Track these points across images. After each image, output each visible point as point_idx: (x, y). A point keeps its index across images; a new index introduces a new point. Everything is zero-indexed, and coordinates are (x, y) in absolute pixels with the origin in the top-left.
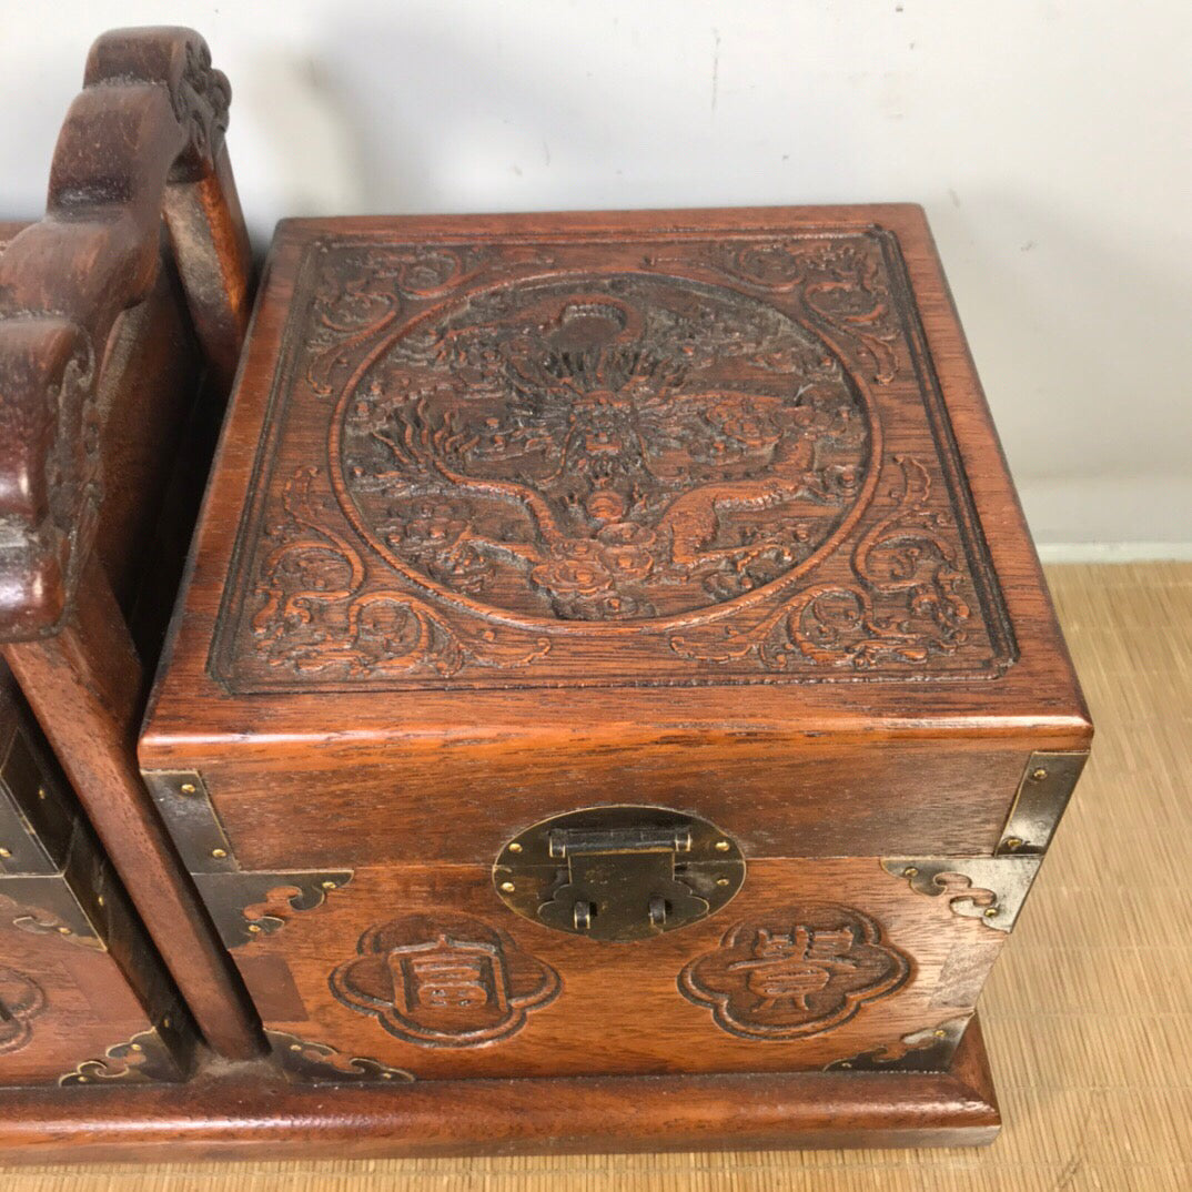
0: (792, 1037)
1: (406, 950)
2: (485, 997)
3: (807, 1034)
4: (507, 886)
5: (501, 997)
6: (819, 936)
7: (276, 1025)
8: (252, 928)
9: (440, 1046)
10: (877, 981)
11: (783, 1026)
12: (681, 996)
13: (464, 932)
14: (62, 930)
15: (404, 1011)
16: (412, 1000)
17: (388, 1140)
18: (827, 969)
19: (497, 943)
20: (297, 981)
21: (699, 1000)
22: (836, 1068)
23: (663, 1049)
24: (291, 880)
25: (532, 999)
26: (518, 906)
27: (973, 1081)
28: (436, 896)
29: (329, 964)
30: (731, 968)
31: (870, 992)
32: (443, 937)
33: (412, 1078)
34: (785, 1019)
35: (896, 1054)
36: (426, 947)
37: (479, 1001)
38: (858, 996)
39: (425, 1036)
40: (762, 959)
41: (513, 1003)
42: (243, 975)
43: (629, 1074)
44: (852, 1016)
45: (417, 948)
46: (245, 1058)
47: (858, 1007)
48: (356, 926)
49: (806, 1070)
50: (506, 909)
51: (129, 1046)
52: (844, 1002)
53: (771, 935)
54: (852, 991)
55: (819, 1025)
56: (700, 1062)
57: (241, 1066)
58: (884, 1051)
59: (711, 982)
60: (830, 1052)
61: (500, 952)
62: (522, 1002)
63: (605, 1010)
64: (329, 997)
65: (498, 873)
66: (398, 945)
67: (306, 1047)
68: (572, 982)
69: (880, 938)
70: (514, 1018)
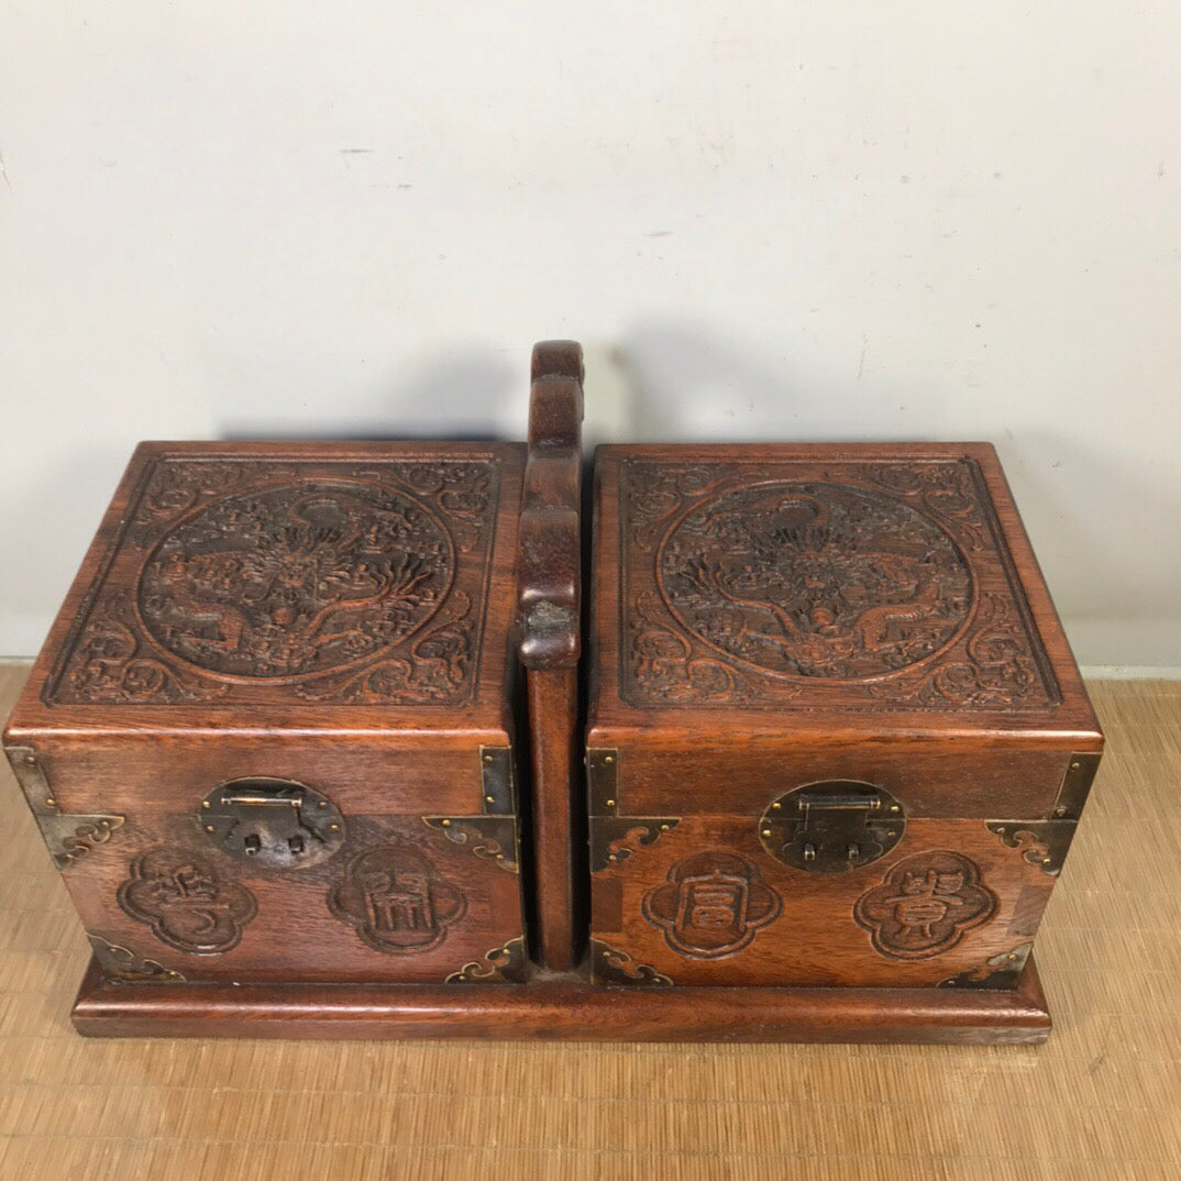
0: (918, 958)
1: (693, 879)
2: (732, 918)
3: (928, 956)
4: (767, 832)
5: (743, 917)
6: (944, 878)
7: (601, 935)
8: (612, 857)
9: (697, 957)
10: (975, 915)
11: (913, 950)
12: (854, 921)
13: (730, 868)
14: (499, 856)
15: (680, 928)
16: (688, 919)
17: (655, 1024)
18: (946, 904)
19: (748, 878)
20: (624, 899)
21: (864, 925)
22: (945, 985)
23: (835, 964)
24: (645, 824)
25: (760, 921)
26: (769, 847)
27: (1033, 996)
28: (724, 839)
29: (647, 887)
30: (887, 901)
31: (970, 923)
32: (717, 871)
33: (672, 983)
34: (916, 944)
35: (983, 975)
36: (706, 878)
37: (728, 921)
38: (963, 926)
39: (687, 950)
40: (906, 895)
41: (748, 924)
42: (593, 894)
43: (812, 986)
44: (958, 942)
45: (700, 879)
46: (562, 970)
47: (962, 934)
48: (673, 859)
49: (924, 987)
50: (762, 850)
51: (501, 951)
52: (953, 930)
53: (914, 877)
54: (959, 922)
55: (936, 949)
56: (858, 976)
57: (559, 975)
58: (976, 971)
59: (872, 913)
60: (943, 971)
61: (749, 884)
62: (754, 924)
63: (805, 930)
64: (639, 913)
65: (763, 823)
66: (690, 876)
67: (614, 954)
68: (790, 906)
69: (979, 879)
70: (747, 937)
